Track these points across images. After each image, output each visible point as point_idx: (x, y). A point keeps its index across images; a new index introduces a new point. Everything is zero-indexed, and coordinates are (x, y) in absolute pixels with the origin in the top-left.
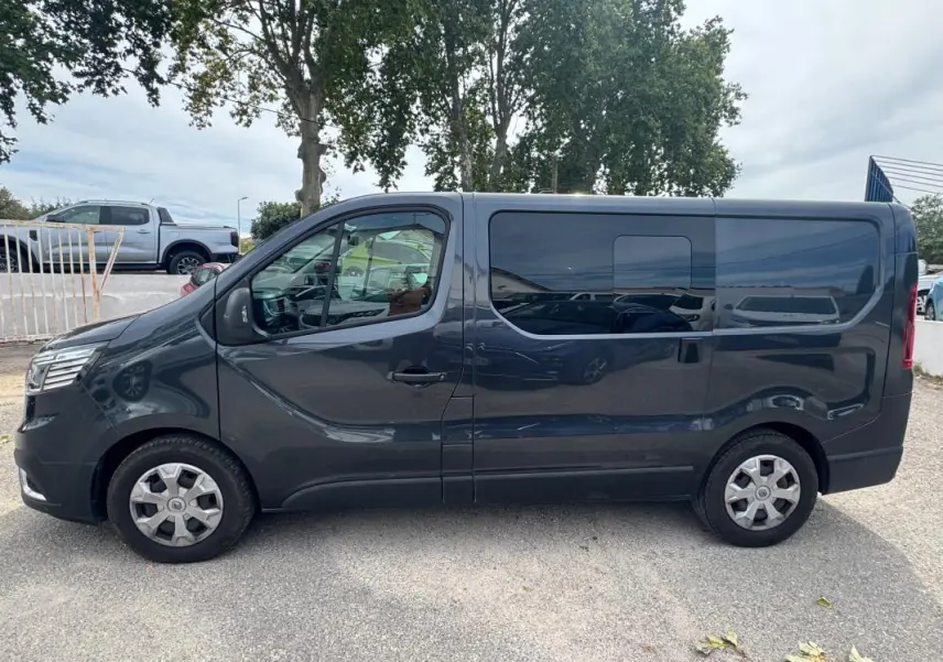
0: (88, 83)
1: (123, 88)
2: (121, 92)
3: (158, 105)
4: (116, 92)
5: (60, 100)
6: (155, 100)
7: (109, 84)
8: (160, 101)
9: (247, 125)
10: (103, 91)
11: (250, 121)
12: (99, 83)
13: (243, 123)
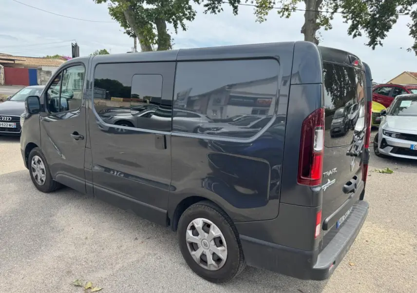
0: (209, 9)
1: (222, 9)
2: (221, 11)
3: (237, 14)
4: (219, 11)
5: (192, 19)
6: (236, 12)
7: (217, 8)
8: (238, 12)
9: (287, 17)
10: (214, 12)
11: (289, 14)
12: (213, 8)
13: (285, 16)
